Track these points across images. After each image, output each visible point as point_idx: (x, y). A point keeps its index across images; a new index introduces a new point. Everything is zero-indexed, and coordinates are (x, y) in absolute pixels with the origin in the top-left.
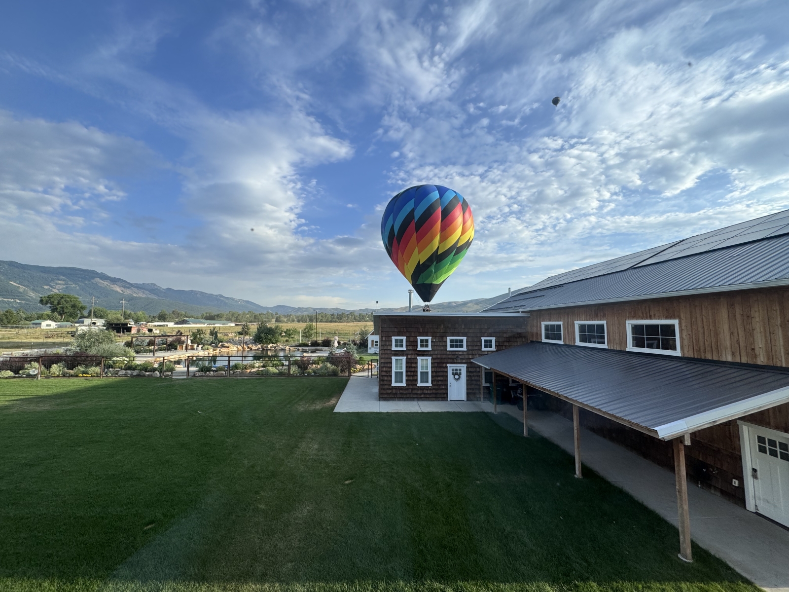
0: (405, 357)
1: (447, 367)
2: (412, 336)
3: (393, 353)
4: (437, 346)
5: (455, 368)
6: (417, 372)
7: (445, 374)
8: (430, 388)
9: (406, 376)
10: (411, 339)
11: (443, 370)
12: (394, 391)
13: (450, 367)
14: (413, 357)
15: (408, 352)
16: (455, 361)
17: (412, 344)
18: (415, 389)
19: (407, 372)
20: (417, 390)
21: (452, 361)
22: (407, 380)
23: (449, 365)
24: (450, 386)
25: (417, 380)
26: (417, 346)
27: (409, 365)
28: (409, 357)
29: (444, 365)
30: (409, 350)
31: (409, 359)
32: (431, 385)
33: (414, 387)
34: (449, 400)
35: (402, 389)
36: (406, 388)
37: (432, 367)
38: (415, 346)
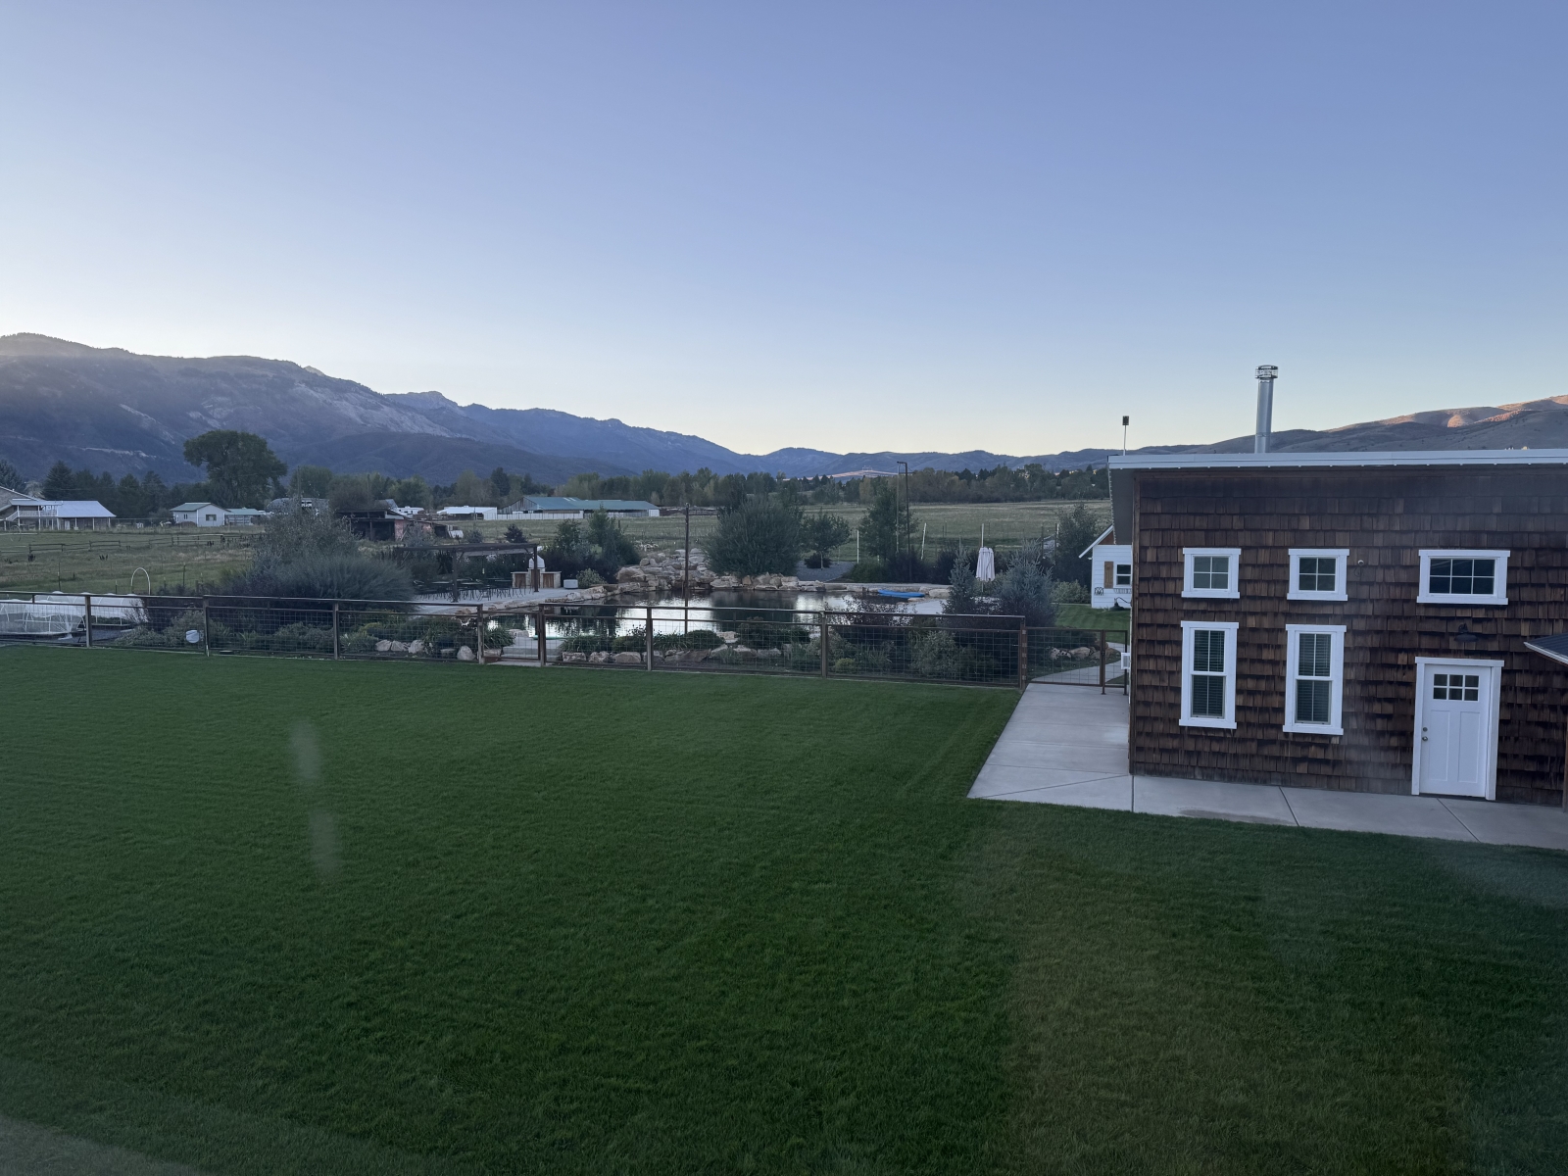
0: (1236, 625)
1: (1412, 667)
2: (1266, 547)
3: (1185, 606)
4: (1371, 584)
5: (1449, 672)
6: (1283, 679)
7: (1403, 691)
8: (1335, 741)
9: (1239, 692)
10: (1264, 557)
11: (1399, 676)
12: (1190, 745)
13: (1427, 669)
14: (1266, 623)
15: (1245, 606)
16: (1453, 645)
17: (1264, 575)
18: (1273, 742)
19: (1239, 676)
20: (1283, 744)
21: (1435, 643)
22: (1238, 708)
23: (1420, 661)
24: (1424, 739)
25: (1281, 710)
26: (1286, 582)
27: (1253, 653)
28: (1252, 622)
29: (1402, 659)
30: (1254, 598)
31: (1253, 630)
32: (1340, 732)
33: (1271, 733)
34: (1415, 790)
35: (1219, 740)
36: (1237, 735)
37: (1346, 665)
38: (1275, 582)
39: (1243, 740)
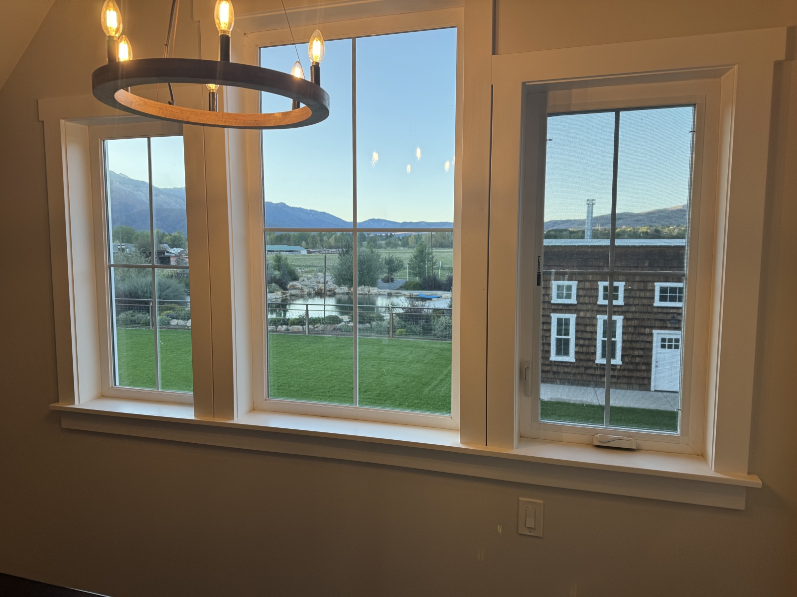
0: (575, 316)
1: (651, 334)
2: (589, 281)
3: (553, 307)
4: (634, 298)
5: (667, 337)
6: (595, 340)
7: (647, 345)
8: (618, 367)
9: (576, 345)
10: (587, 285)
11: (646, 338)
12: (555, 369)
13: (658, 335)
14: (589, 315)
15: (579, 307)
16: (669, 325)
17: (587, 293)
18: (591, 368)
19: (577, 338)
20: (595, 368)
21: (661, 324)
22: (576, 353)
23: (655, 332)
24: (656, 366)
25: (594, 353)
26: (597, 297)
27: (582, 328)
28: (582, 314)
29: (647, 331)
30: (582, 304)
31: (583, 318)
32: (620, 363)
33: (590, 364)
34: (652, 389)
35: (568, 367)
36: (575, 364)
37: (623, 333)
38: (592, 296)
39: (578, 367)
